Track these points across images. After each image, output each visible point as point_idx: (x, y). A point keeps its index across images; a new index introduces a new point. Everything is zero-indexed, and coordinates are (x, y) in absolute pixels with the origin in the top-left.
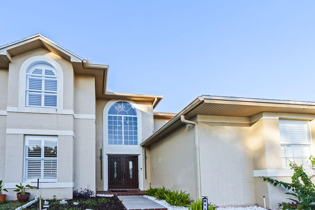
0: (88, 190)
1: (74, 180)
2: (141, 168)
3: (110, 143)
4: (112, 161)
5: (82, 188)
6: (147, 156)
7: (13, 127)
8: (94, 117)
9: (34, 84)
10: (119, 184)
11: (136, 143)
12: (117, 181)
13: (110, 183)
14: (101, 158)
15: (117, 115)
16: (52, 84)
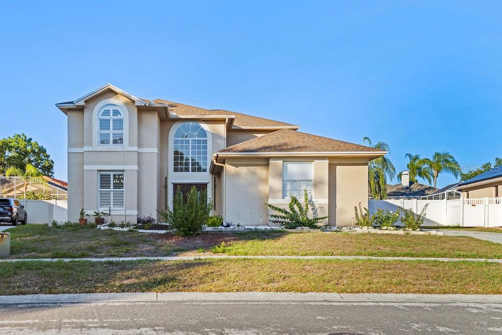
0: (150, 218)
1: (139, 209)
2: (210, 198)
3: (176, 170)
5: (145, 215)
6: (216, 184)
7: (89, 164)
8: (156, 150)
9: (104, 124)
11: (204, 170)
14: (166, 187)
15: (184, 139)
16: (119, 124)
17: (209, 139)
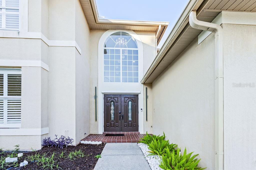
2: (142, 109)
3: (106, 80)
4: (108, 101)
5: (57, 135)
6: (148, 94)
10: (116, 126)
11: (136, 81)
12: (114, 124)
13: (107, 125)
14: (96, 97)
15: (115, 48)
17: (140, 49)
